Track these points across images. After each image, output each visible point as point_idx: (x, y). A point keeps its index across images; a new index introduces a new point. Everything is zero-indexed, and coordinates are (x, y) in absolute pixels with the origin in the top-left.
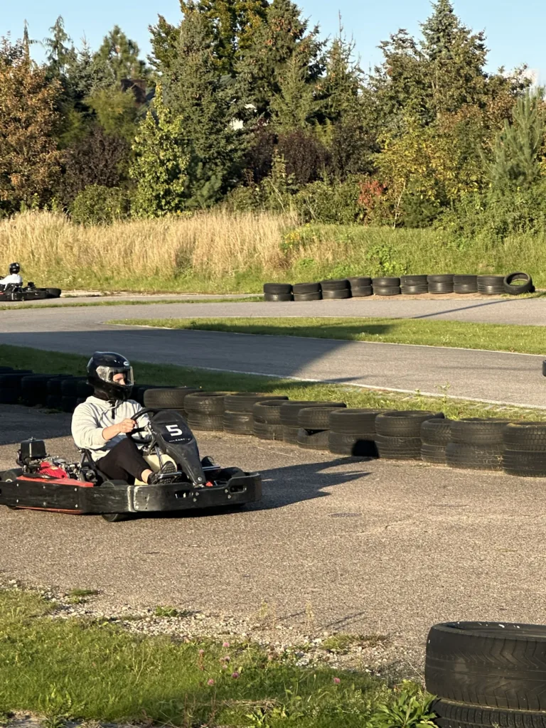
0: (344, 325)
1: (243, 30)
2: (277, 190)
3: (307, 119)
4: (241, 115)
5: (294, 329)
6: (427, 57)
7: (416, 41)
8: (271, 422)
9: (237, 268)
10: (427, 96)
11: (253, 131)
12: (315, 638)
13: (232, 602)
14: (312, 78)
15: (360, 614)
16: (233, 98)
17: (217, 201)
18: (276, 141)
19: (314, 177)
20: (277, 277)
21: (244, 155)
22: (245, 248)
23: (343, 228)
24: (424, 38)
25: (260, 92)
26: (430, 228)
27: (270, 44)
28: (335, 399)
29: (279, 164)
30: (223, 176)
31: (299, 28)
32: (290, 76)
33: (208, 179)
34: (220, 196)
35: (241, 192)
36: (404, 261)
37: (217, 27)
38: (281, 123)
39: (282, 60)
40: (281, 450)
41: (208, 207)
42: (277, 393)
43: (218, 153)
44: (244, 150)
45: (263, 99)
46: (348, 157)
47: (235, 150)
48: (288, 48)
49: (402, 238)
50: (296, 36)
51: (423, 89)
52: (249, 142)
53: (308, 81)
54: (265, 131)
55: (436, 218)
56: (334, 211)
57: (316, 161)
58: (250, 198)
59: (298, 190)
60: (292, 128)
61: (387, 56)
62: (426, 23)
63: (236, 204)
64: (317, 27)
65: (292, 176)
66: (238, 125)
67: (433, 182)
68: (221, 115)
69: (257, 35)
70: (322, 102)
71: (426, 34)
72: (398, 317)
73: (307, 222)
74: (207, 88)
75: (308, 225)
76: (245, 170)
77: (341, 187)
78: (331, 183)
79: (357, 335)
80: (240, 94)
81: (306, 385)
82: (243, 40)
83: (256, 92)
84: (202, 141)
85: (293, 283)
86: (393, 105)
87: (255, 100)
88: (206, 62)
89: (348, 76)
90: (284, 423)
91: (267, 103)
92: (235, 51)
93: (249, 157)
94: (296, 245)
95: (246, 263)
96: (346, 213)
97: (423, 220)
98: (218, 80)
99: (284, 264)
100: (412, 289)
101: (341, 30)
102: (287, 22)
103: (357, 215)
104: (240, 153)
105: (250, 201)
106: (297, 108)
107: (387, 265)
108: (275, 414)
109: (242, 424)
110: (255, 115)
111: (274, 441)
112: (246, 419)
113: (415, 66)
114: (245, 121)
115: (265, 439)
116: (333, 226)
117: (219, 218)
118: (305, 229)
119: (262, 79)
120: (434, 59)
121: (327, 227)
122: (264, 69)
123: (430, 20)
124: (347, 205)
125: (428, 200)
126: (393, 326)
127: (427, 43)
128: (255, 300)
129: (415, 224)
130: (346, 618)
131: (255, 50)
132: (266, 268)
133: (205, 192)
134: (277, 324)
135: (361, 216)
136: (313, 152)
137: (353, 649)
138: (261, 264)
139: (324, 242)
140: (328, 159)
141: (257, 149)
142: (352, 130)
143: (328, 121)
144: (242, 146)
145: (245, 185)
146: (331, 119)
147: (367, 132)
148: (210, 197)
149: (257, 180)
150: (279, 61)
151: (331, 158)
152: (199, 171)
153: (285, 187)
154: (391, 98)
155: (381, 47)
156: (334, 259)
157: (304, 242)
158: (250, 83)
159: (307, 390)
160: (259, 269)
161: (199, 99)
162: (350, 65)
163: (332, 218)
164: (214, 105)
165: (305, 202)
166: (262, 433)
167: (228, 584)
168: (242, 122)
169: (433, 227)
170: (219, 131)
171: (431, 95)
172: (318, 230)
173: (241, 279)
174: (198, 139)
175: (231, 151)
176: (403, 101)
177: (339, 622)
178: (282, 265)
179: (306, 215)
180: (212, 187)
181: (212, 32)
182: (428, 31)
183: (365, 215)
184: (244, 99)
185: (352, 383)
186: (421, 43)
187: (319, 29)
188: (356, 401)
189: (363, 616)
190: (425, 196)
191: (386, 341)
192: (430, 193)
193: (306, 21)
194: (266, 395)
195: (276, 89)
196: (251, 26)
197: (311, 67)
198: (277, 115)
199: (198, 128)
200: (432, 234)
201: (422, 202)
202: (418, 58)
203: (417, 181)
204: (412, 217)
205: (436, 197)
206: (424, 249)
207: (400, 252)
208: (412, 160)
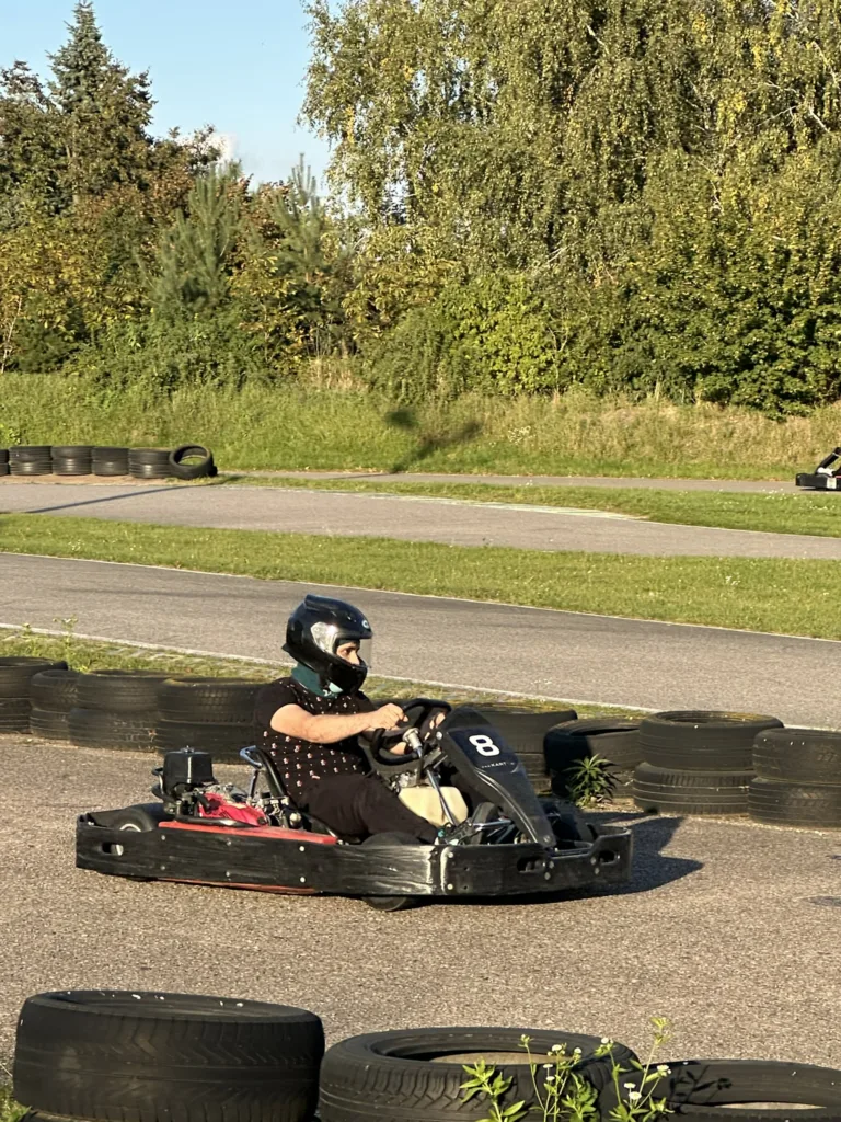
6: (60, 107)
7: (41, 80)
10: (58, 167)
24: (54, 78)
26: (58, 374)
36: (16, 424)
49: (15, 388)
51: (53, 157)
55: (67, 358)
62: (59, 54)
67: (63, 302)
71: (56, 71)
72: (4, 509)
86: (5, 180)
97: (47, 361)
100: (28, 467)
113: (40, 120)
120: (70, 111)
123: (64, 50)
125: (56, 330)
127: (59, 86)
129: (35, 367)
154: (2, 169)
169: (63, 372)
171: (65, 167)
176: (21, 174)
182: (61, 67)
186: (51, 85)
190: (51, 323)
192: (58, 320)
200: (61, 382)
201: (46, 334)
202: (45, 108)
203: (39, 300)
204: (30, 354)
205: (68, 326)
206: (48, 406)
207: (10, 409)
208: (33, 268)
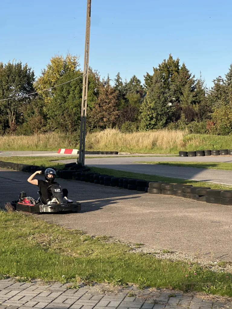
0: (204, 164)
1: (172, 76)
2: (182, 124)
3: (191, 103)
4: (171, 101)
5: (189, 165)
6: (227, 84)
7: (224, 80)
8: (188, 193)
9: (170, 146)
11: (175, 106)
12: (214, 262)
13: (186, 249)
14: (192, 91)
15: (227, 254)
16: (169, 96)
17: (164, 126)
18: (181, 109)
19: (193, 120)
20: (182, 149)
21: (172, 113)
22: (173, 141)
23: (202, 135)
24: (226, 79)
25: (177, 95)
26: (228, 136)
27: (180, 81)
28: (206, 186)
29: (183, 116)
30: (166, 119)
31: (189, 76)
32: (186, 90)
33: (162, 120)
34: (165, 125)
35: (172, 124)
36: (220, 145)
37: (164, 76)
38: (183, 104)
39: (184, 85)
40: (191, 201)
41: (162, 128)
42: (188, 184)
43: (164, 112)
44: (172, 112)
45: (178, 97)
46: (203, 114)
47: (169, 112)
48: (185, 82)
49: (220, 138)
50: (188, 78)
51: (226, 94)
52: (174, 109)
53: (191, 91)
54: (178, 106)
55: (230, 132)
56: (199, 130)
57: (193, 115)
58: (174, 126)
59: (188, 124)
60: (186, 105)
61: (215, 84)
62: (227, 74)
63: (170, 128)
64: (194, 76)
65: (186, 120)
66: (170, 104)
67: (229, 122)
68: (166, 101)
69: (176, 78)
70: (195, 98)
71: (226, 78)
72: (220, 162)
73: (191, 133)
74: (162, 93)
75: (191, 134)
76: (173, 117)
77: (201, 123)
78: (198, 122)
79: (209, 167)
80: (171, 95)
81: (196, 182)
82: (172, 79)
83: (176, 95)
84: (160, 109)
85: (187, 151)
86: (217, 99)
87: (175, 97)
88: (161, 86)
89: (203, 90)
90: (192, 193)
91: (179, 98)
92: (169, 83)
93: (174, 114)
94: (188, 140)
95: (173, 145)
96: (203, 131)
97: (226, 133)
98: (165, 91)
99: (184, 145)
100: (223, 154)
101: (201, 77)
102: (185, 74)
103: (206, 131)
104: (171, 113)
105: (174, 127)
106: (188, 99)
107: (215, 146)
108: (189, 190)
109: (179, 193)
110: (175, 101)
111: (188, 199)
112: (180, 192)
113: (224, 87)
114: (172, 103)
115: (186, 198)
116: (199, 135)
117: (165, 132)
118: (190, 135)
119: (177, 91)
120: (229, 85)
121: (197, 135)
122: (178, 88)
123: (228, 74)
124: (203, 128)
125: (227, 127)
126: (219, 164)
127: (227, 80)
128: (176, 156)
129: (223, 134)
130: (223, 256)
131: (175, 82)
132: (179, 147)
133: (161, 124)
134: (184, 163)
135: (207, 132)
136: (193, 113)
137: (227, 266)
138: (177, 145)
139: (196, 139)
140: (197, 115)
141: (176, 111)
142: (204, 106)
143: (197, 103)
144: (172, 111)
145: (173, 122)
146: (198, 103)
147: (208, 107)
148: (162, 125)
149: (176, 120)
150: (183, 86)
151: (198, 114)
152: (159, 118)
153: (184, 123)
154: (216, 97)
155: (213, 82)
156: (199, 144)
157: (190, 139)
158: (174, 92)
159: (197, 183)
160: (177, 147)
161: (159, 96)
162: (203, 87)
163: (198, 132)
164: (164, 98)
165: (190, 127)
166: (185, 196)
167: (184, 243)
168: (171, 103)
169: (229, 135)
170: (165, 106)
171: (228, 96)
172: (194, 136)
173: (171, 150)
174: (159, 108)
175: (168, 112)
176: (220, 98)
177: (221, 257)
178: (183, 146)
179: (191, 131)
180: (163, 122)
181: (163, 77)
182: (227, 77)
183: (208, 131)
184: (172, 97)
185: (210, 181)
186: (225, 80)
187: (195, 76)
188: (212, 187)
189: (228, 255)
190: (227, 126)
191: (218, 169)
192: (228, 125)
193: (191, 74)
194: (186, 184)
195: (182, 94)
196: (174, 75)
197: (192, 87)
198: (182, 101)
199: (159, 105)
200: (229, 137)
202: (224, 85)
203: (224, 121)
204: (223, 132)
205: (230, 126)
206: (226, 142)
207: (219, 142)
208: (223, 115)
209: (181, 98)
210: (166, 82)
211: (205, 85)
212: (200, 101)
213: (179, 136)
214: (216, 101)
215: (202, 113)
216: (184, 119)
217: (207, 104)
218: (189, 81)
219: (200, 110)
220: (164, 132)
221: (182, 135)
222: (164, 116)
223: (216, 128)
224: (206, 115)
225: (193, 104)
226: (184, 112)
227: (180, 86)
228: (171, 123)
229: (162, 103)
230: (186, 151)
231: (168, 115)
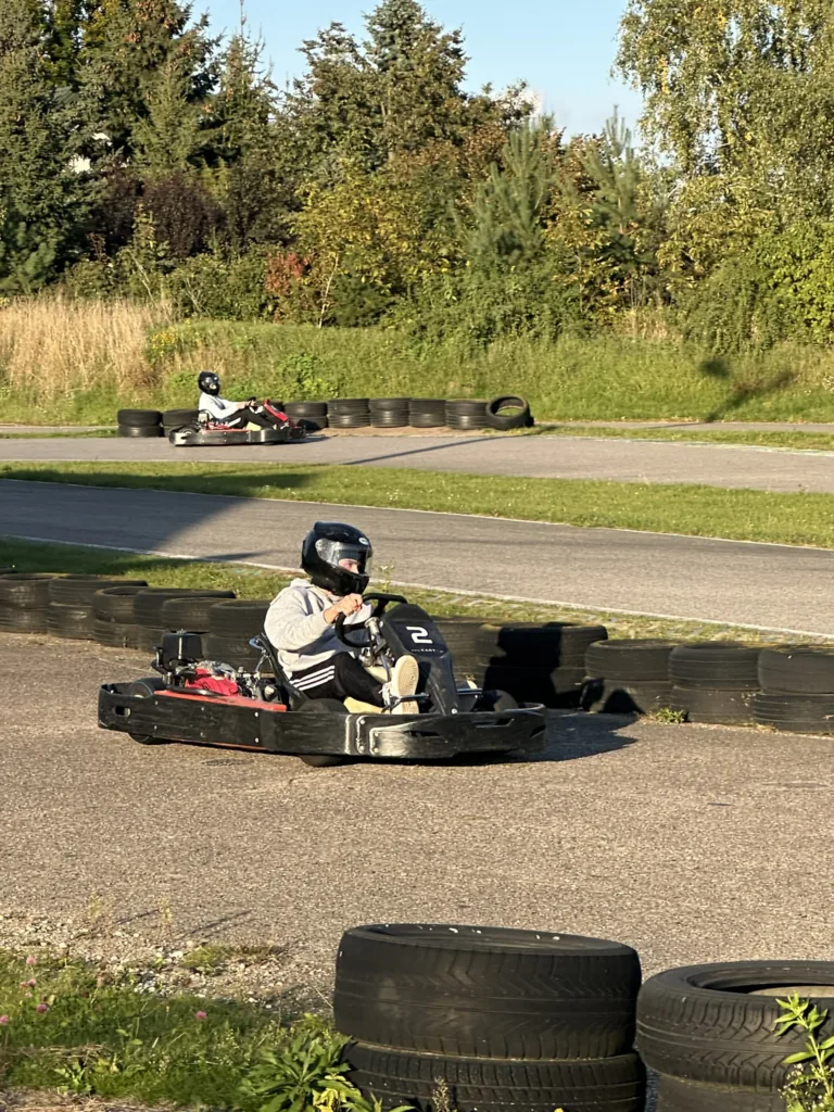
0: (239, 474)
1: (91, 18)
2: (141, 267)
3: (190, 159)
4: (86, 150)
5: (162, 479)
6: (375, 66)
7: (357, 41)
8: (119, 620)
9: (79, 385)
10: (374, 126)
11: (104, 175)
12: (173, 951)
14: (198, 94)
15: (245, 914)
16: (74, 123)
17: (49, 281)
18: (140, 192)
19: (199, 247)
20: (140, 400)
21: (91, 212)
22: (91, 354)
23: (241, 326)
24: (370, 38)
25: (117, 115)
26: (374, 328)
27: (133, 41)
28: (219, 585)
29: (145, 226)
30: (58, 244)
31: (178, 17)
32: (163, 90)
33: (35, 248)
34: (52, 275)
35: (86, 269)
36: (333, 378)
37: (50, 13)
38: (148, 164)
39: (152, 66)
40: (136, 663)
41: (35, 291)
42: (131, 576)
43: (51, 207)
44: (90, 204)
45: (121, 126)
46: (252, 217)
47: (77, 204)
48: (161, 47)
49: (333, 342)
50: (173, 30)
51: (368, 115)
52: (100, 191)
53: (190, 99)
54: (124, 175)
55: (384, 312)
56: (228, 299)
57: (201, 227)
58: (99, 278)
59: (173, 268)
60: (166, 172)
61: (313, 63)
62: (374, 14)
63: (78, 287)
64: (205, 17)
65: (165, 245)
66: (81, 165)
67: (380, 257)
68: (54, 148)
69: (112, 25)
70: (213, 133)
71: (373, 31)
72: (322, 461)
73: (186, 316)
74: (33, 106)
75: (188, 321)
76: (92, 235)
77: (239, 264)
78: (225, 257)
79: (257, 490)
80: (85, 117)
81: (176, 563)
82: (91, 33)
83: (111, 114)
84: (25, 189)
85: (163, 410)
86: (322, 139)
87: (108, 128)
88: (32, 66)
89: (254, 94)
90: (142, 622)
91: (128, 133)
92: (78, 50)
93: (99, 214)
94: (170, 352)
95: (91, 378)
96: (247, 303)
97: (364, 316)
98: (52, 95)
99: (151, 379)
100: (346, 420)
101: (243, 23)
102: (159, 7)
103: (263, 306)
104: (84, 209)
105: (99, 283)
106: (173, 140)
107: (308, 383)
108: (126, 607)
109: (77, 623)
110: (109, 150)
111: (124, 650)
112: (81, 615)
113: (356, 79)
114: (94, 160)
115: (112, 646)
116: (226, 323)
117: (51, 309)
118: (183, 327)
119: (119, 94)
120: (385, 70)
121: (217, 323)
122: (123, 80)
123: (379, 10)
124: (249, 291)
125: (373, 285)
126: (315, 475)
127: (374, 45)
128: (104, 434)
129: (352, 321)
130: (222, 920)
131: (109, 49)
132: (122, 388)
133: (30, 267)
134: (136, 471)
135: (270, 308)
136: (198, 208)
138: (114, 380)
139: (212, 347)
140: (220, 219)
141: (111, 204)
142: (258, 177)
143: (222, 162)
144: (88, 199)
145: (93, 258)
146: (226, 159)
147: (281, 180)
148: (37, 277)
149: (111, 250)
150: (146, 67)
151: (225, 218)
152: (20, 236)
153: (154, 262)
154: (319, 128)
155: (304, 50)
156: (227, 373)
157: (182, 347)
158: (101, 100)
159: (177, 572)
160: (111, 387)
161: (21, 123)
162: (256, 76)
163: (223, 310)
164: (45, 133)
165: (184, 286)
166: (105, 637)
167: (42, 867)
168: (88, 160)
169: (380, 326)
170: (52, 174)
171: (381, 125)
172: (203, 329)
173: (84, 402)
174: (18, 186)
175: (70, 205)
176: (338, 133)
177: (211, 926)
178: (147, 383)
179: (185, 305)
180: (41, 259)
181: (43, 20)
182: (376, 27)
183: (276, 306)
184: (92, 126)
185: (248, 562)
186: (366, 44)
187: (208, 19)
188: (251, 589)
189: (249, 916)
190: (368, 278)
191: (303, 498)
192: (376, 274)
193: (189, 7)
194: (114, 578)
195: (142, 111)
196: (103, 12)
197: (195, 78)
198: (143, 152)
199: (19, 168)
200: (378, 336)
201: (364, 288)
202: (360, 67)
203: (356, 255)
204: (348, 309)
205: (385, 280)
206: (366, 359)
207: (327, 364)
208: (350, 224)
209: (139, 135)
210: (61, 44)
211: (267, 67)
212: (238, 152)
213: (125, 329)
214: (319, 149)
215: (247, 214)
216: (151, 243)
217: (273, 164)
218: (178, 44)
219: (239, 194)
220: (44, 309)
221: (137, 325)
222: (47, 225)
223: (312, 290)
224: (268, 220)
225: (199, 166)
226: (151, 208)
227: (133, 68)
228: (85, 266)
229: (39, 157)
230: (158, 409)
231: (71, 219)
